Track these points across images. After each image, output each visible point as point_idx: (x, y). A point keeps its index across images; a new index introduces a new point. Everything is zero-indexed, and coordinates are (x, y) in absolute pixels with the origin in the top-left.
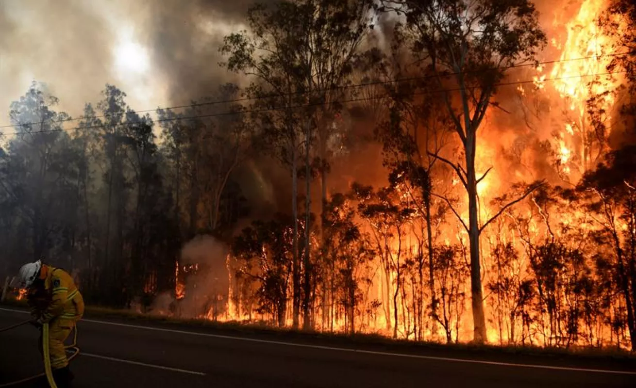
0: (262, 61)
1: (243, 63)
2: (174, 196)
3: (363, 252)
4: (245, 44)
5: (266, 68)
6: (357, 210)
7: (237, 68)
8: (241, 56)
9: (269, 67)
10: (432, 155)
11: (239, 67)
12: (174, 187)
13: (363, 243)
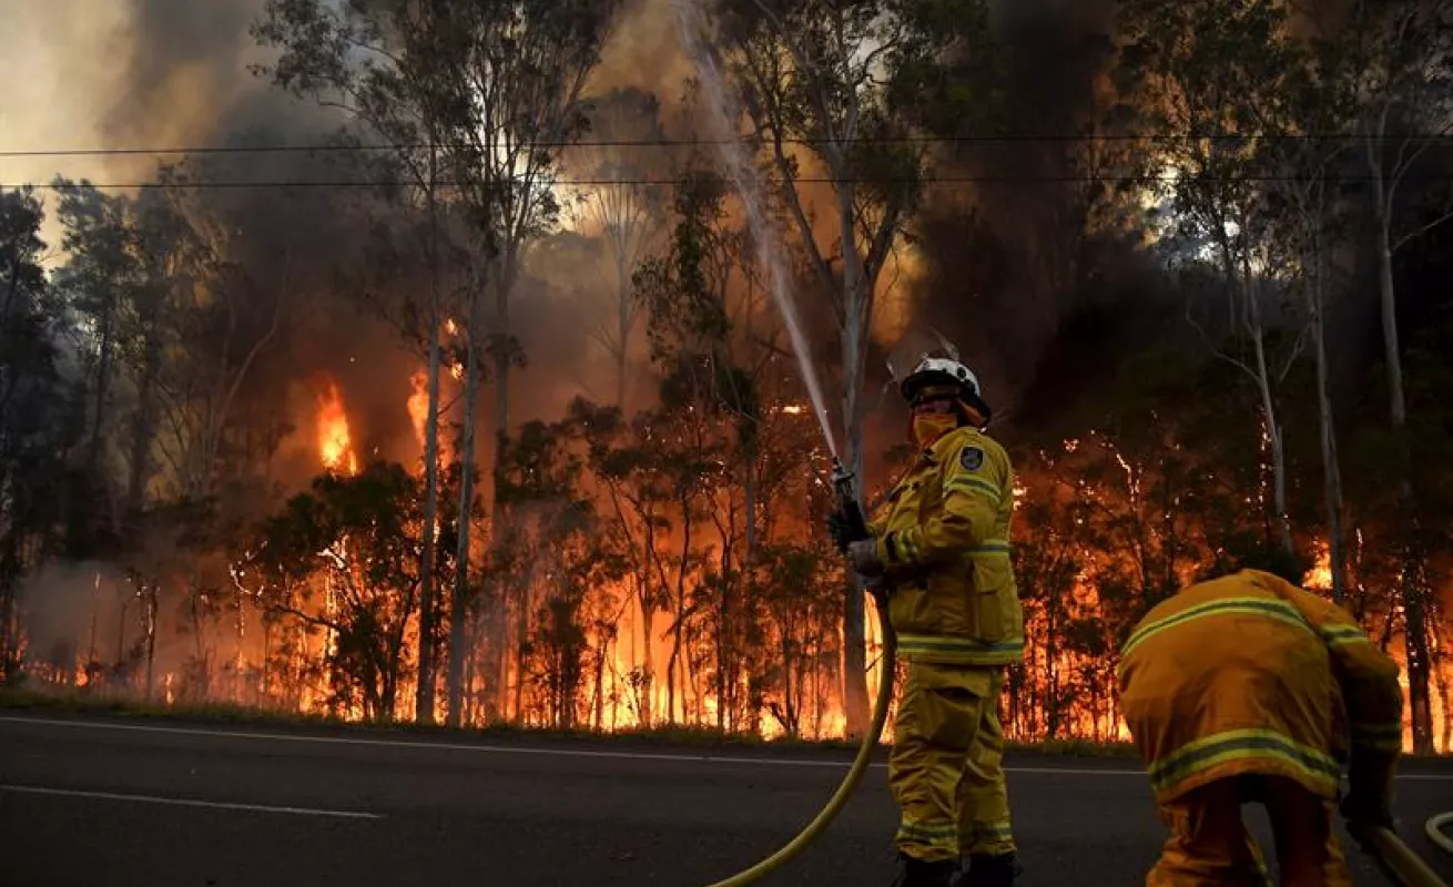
0: (371, 75)
1: (317, 74)
2: (91, 411)
3: (599, 561)
4: (325, 27)
5: (379, 96)
6: (587, 460)
7: (298, 86)
8: (313, 55)
9: (390, 95)
10: (763, 343)
11: (305, 85)
12: (90, 383)
13: (599, 539)
